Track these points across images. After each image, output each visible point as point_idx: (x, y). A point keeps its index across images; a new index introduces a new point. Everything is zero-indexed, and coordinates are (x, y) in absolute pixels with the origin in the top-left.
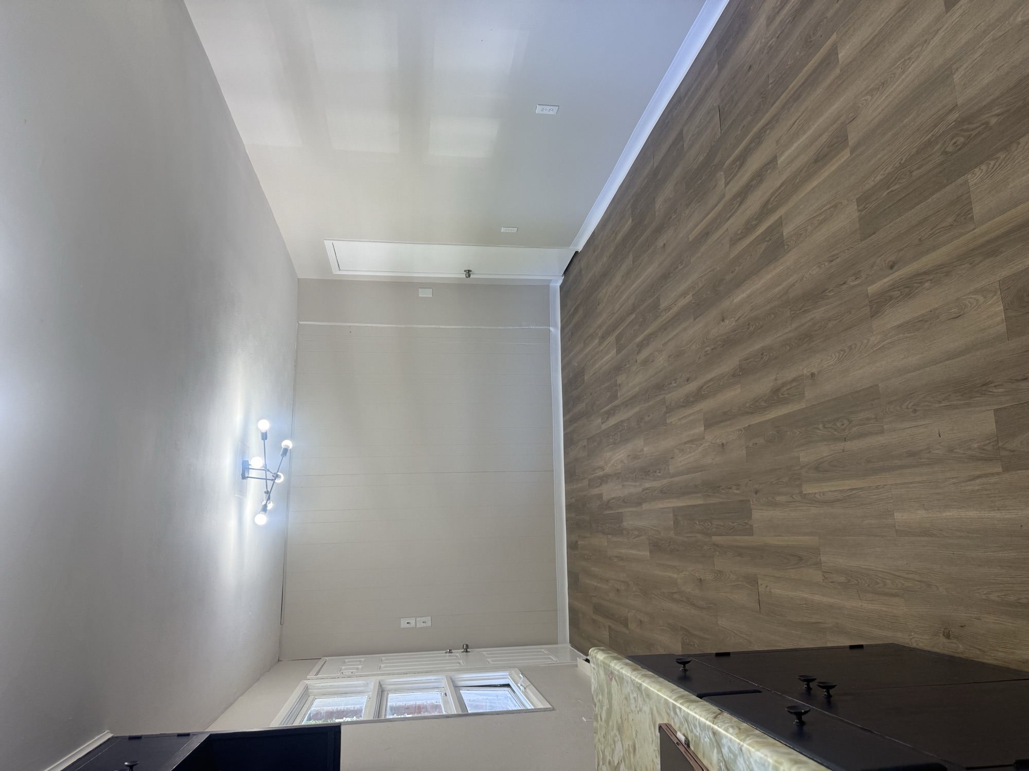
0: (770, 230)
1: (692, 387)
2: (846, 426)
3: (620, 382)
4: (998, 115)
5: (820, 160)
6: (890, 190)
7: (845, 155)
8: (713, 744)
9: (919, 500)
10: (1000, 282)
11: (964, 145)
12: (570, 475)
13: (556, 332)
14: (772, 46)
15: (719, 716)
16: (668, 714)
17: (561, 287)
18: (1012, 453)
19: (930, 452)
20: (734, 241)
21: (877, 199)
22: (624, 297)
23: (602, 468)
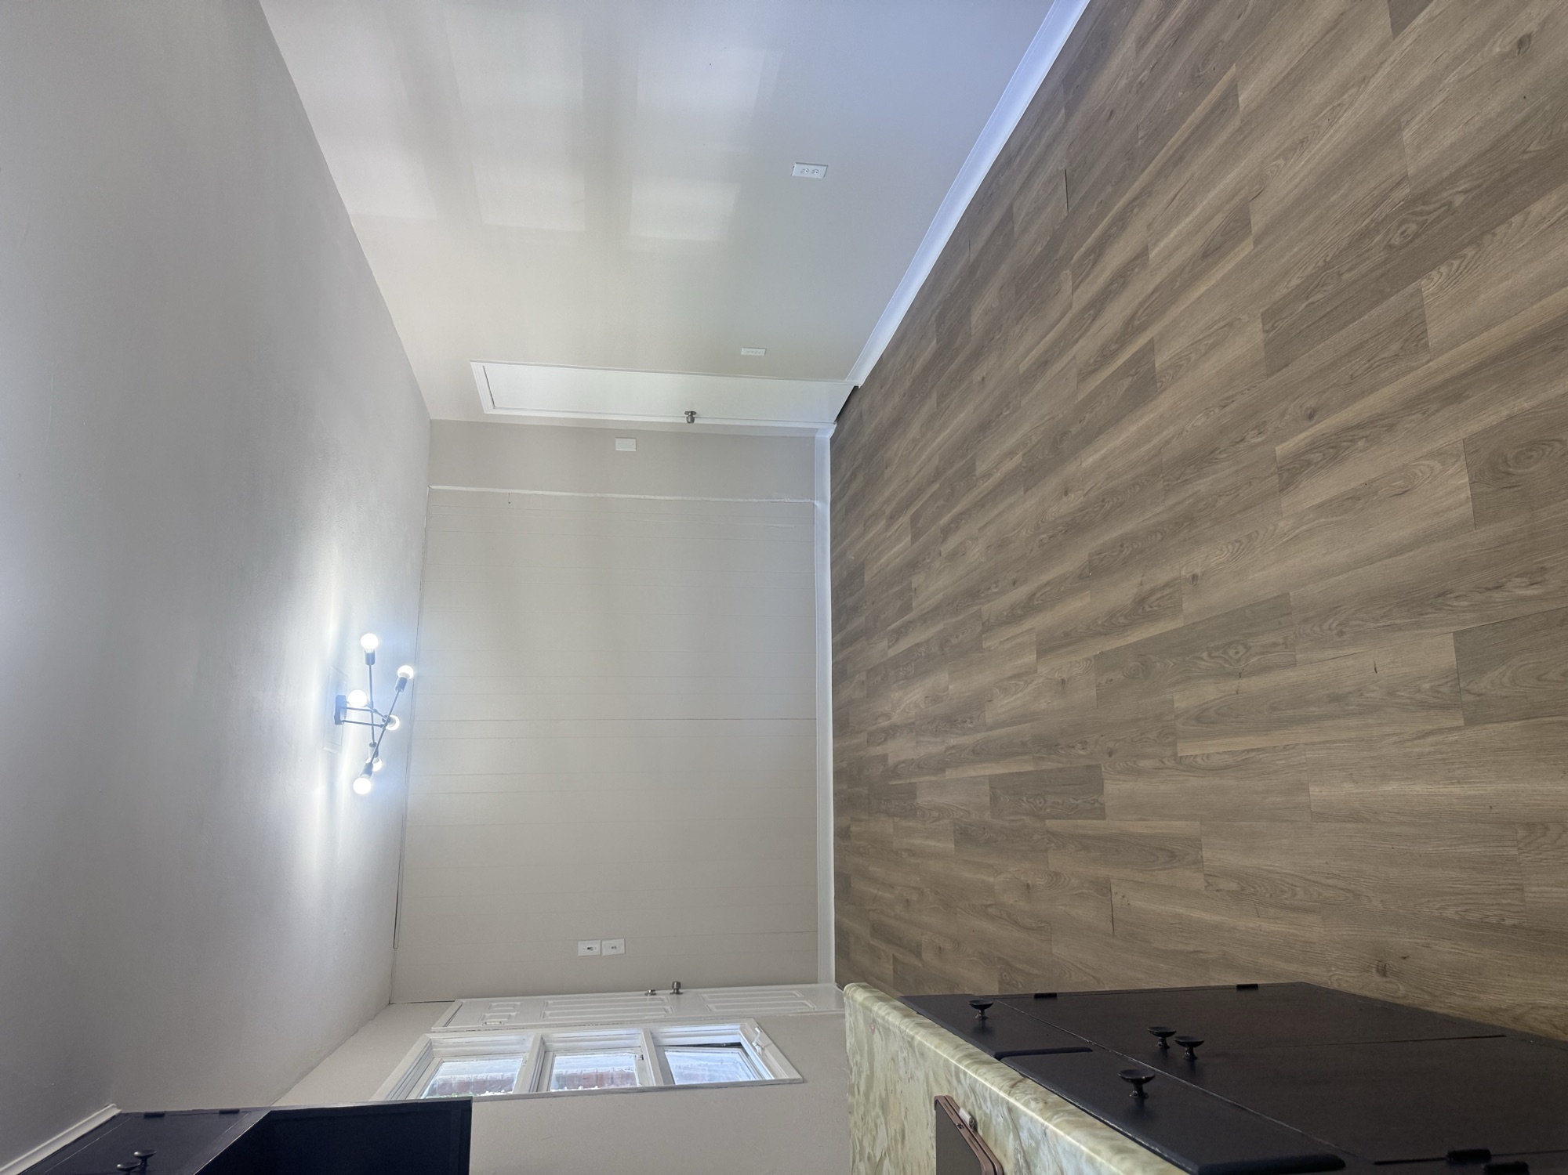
0: (1135, 360)
1: (1020, 593)
2: (1242, 656)
3: (916, 586)
4: (1465, 192)
5: (1211, 253)
6: (1310, 301)
7: (1246, 248)
8: (1008, 1126)
9: (1346, 767)
10: (1465, 441)
11: (1417, 235)
12: (841, 726)
13: (823, 508)
14: (1143, 82)
15: (1018, 1084)
16: (949, 1082)
17: (833, 440)
18: (1478, 698)
19: (1362, 695)
20: (1084, 376)
21: (1291, 314)
22: (924, 457)
23: (888, 716)
